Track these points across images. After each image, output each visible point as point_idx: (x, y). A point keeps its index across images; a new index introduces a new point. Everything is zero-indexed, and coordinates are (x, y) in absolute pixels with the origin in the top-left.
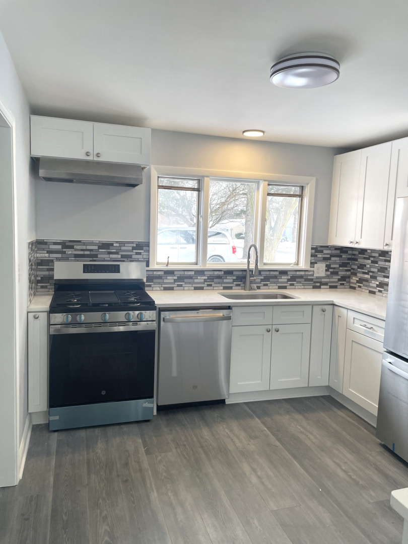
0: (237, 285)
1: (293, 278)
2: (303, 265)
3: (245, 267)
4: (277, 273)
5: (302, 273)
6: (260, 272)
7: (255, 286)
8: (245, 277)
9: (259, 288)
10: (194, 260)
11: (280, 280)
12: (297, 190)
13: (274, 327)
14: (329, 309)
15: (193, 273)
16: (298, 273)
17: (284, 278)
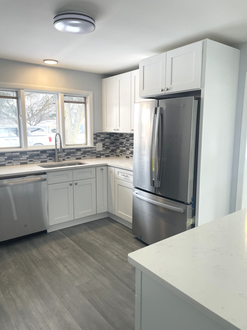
0: (50, 159)
1: (85, 153)
2: (90, 144)
3: (54, 148)
4: (75, 150)
5: (90, 149)
6: (64, 150)
7: (61, 159)
8: (54, 154)
9: (64, 160)
10: (19, 145)
11: (77, 154)
12: (82, 100)
13: (74, 182)
14: (105, 168)
15: (19, 154)
16: (87, 149)
17: (79, 153)
